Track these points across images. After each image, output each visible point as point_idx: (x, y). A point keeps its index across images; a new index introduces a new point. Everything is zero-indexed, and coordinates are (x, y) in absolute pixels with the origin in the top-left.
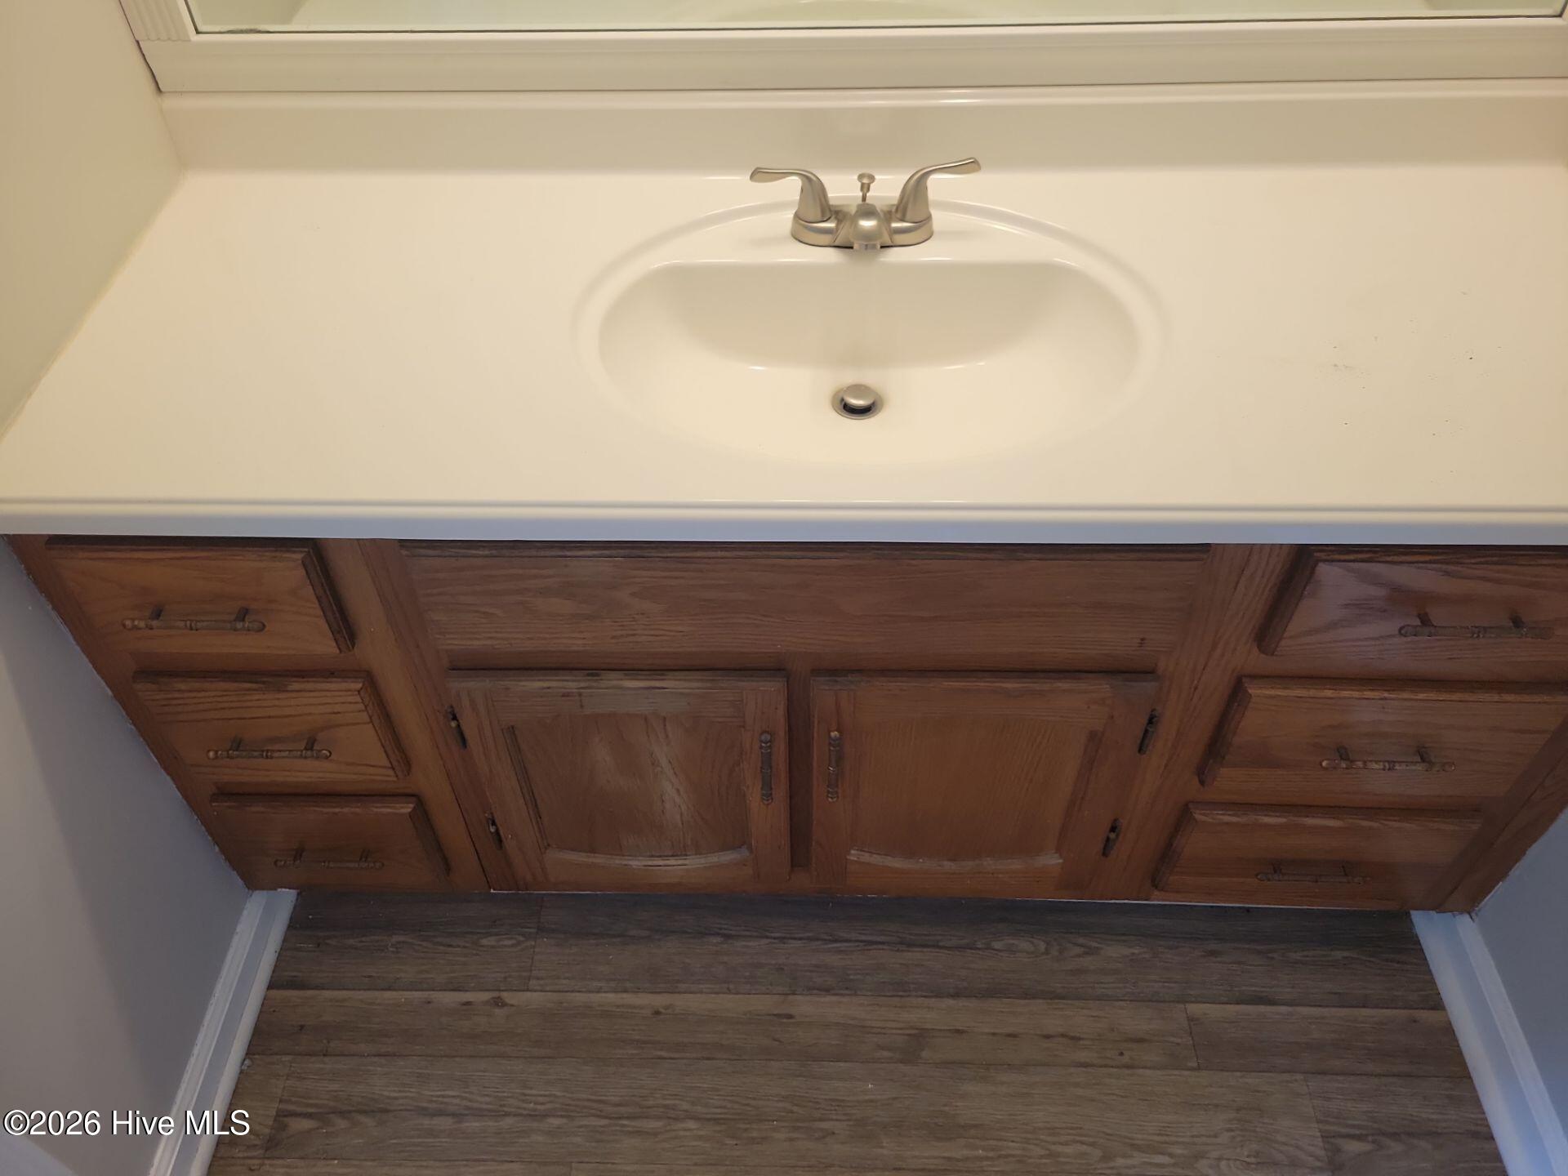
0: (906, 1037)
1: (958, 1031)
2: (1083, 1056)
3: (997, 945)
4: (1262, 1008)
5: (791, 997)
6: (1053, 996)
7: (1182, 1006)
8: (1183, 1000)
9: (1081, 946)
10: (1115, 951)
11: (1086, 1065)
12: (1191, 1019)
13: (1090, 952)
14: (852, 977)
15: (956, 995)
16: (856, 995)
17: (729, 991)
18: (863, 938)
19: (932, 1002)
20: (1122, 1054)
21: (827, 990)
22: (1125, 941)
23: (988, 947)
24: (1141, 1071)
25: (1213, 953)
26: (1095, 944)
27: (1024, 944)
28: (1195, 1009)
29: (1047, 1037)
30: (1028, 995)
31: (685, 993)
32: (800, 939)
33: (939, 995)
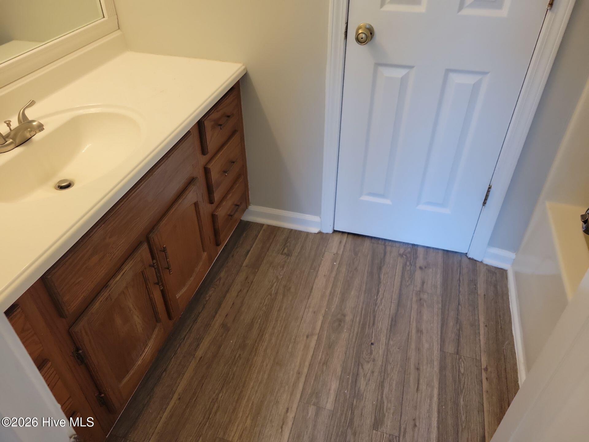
0: (222, 329)
1: (226, 316)
2: (245, 291)
3: (207, 299)
4: (250, 253)
5: (195, 356)
6: (227, 292)
7: (242, 267)
8: (241, 266)
9: (217, 281)
10: (223, 274)
11: (248, 291)
12: (246, 266)
13: (220, 279)
14: (198, 337)
15: (216, 313)
16: (203, 338)
17: (184, 374)
18: (187, 331)
19: (215, 319)
20: (248, 283)
21: (198, 345)
22: (221, 271)
23: (207, 301)
24: (254, 281)
25: (233, 256)
26: (218, 278)
27: (210, 293)
28: (244, 264)
29: (237, 296)
30: (224, 297)
31: (177, 388)
32: (178, 348)
33: (214, 317)
